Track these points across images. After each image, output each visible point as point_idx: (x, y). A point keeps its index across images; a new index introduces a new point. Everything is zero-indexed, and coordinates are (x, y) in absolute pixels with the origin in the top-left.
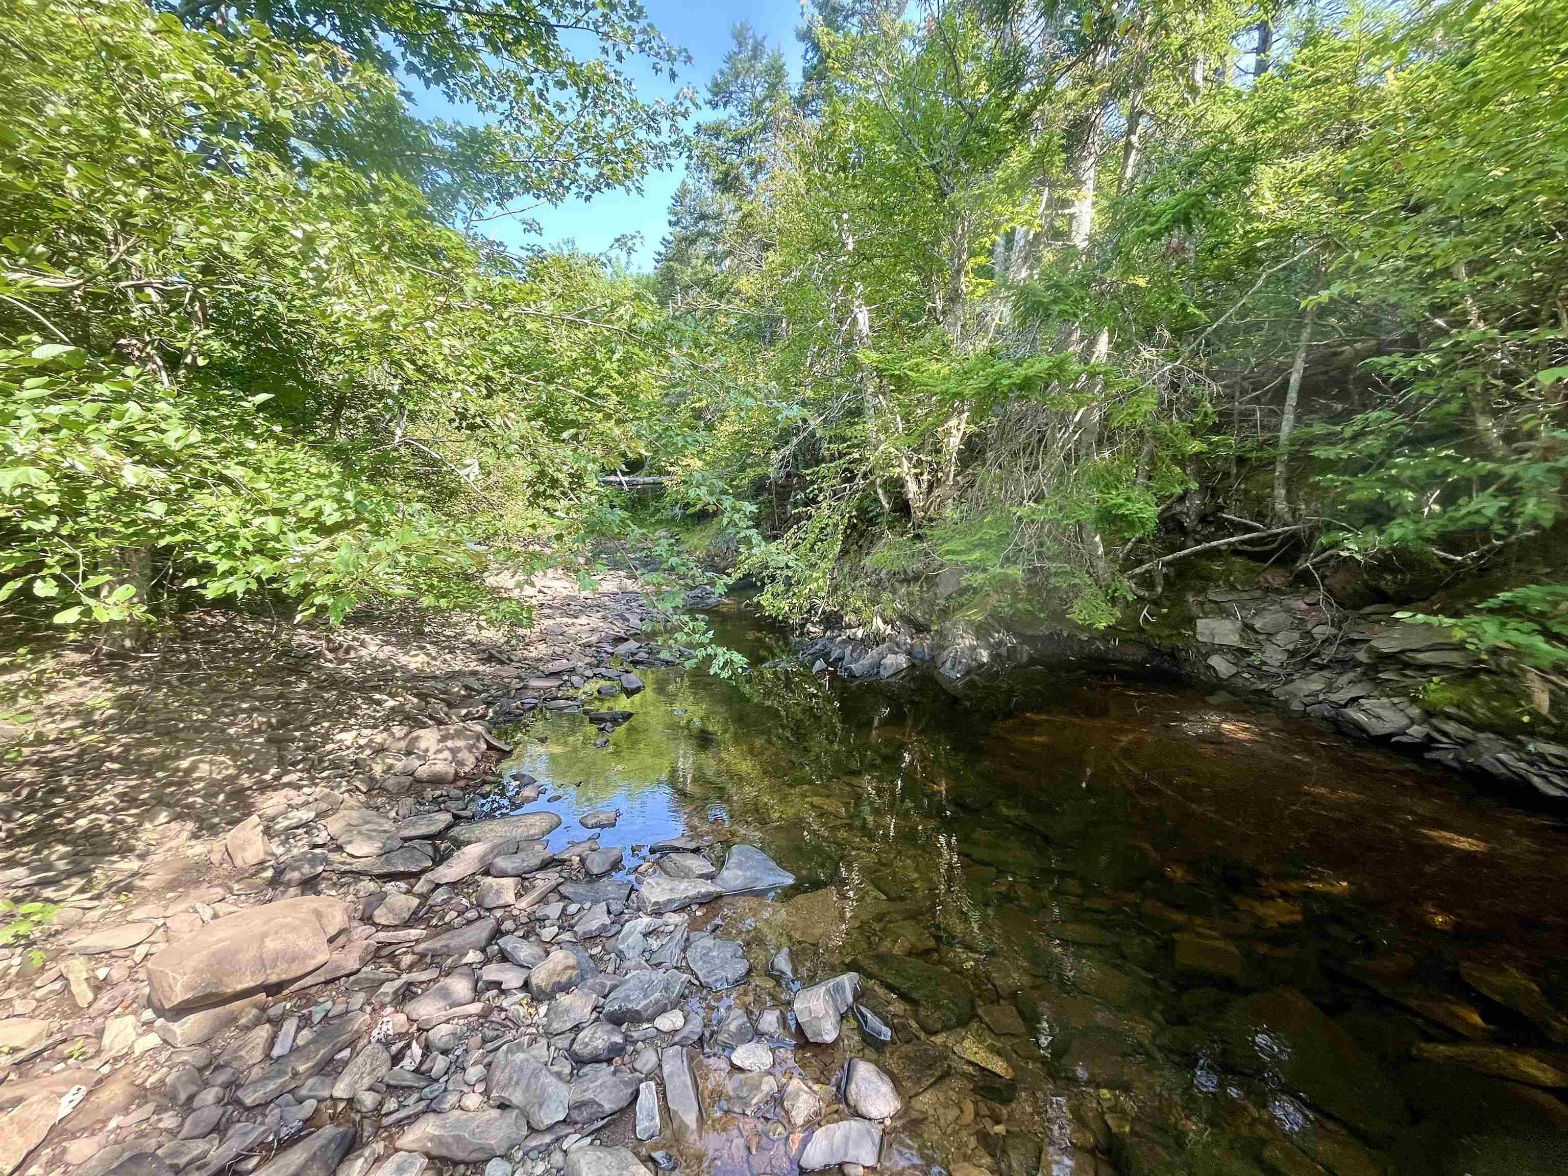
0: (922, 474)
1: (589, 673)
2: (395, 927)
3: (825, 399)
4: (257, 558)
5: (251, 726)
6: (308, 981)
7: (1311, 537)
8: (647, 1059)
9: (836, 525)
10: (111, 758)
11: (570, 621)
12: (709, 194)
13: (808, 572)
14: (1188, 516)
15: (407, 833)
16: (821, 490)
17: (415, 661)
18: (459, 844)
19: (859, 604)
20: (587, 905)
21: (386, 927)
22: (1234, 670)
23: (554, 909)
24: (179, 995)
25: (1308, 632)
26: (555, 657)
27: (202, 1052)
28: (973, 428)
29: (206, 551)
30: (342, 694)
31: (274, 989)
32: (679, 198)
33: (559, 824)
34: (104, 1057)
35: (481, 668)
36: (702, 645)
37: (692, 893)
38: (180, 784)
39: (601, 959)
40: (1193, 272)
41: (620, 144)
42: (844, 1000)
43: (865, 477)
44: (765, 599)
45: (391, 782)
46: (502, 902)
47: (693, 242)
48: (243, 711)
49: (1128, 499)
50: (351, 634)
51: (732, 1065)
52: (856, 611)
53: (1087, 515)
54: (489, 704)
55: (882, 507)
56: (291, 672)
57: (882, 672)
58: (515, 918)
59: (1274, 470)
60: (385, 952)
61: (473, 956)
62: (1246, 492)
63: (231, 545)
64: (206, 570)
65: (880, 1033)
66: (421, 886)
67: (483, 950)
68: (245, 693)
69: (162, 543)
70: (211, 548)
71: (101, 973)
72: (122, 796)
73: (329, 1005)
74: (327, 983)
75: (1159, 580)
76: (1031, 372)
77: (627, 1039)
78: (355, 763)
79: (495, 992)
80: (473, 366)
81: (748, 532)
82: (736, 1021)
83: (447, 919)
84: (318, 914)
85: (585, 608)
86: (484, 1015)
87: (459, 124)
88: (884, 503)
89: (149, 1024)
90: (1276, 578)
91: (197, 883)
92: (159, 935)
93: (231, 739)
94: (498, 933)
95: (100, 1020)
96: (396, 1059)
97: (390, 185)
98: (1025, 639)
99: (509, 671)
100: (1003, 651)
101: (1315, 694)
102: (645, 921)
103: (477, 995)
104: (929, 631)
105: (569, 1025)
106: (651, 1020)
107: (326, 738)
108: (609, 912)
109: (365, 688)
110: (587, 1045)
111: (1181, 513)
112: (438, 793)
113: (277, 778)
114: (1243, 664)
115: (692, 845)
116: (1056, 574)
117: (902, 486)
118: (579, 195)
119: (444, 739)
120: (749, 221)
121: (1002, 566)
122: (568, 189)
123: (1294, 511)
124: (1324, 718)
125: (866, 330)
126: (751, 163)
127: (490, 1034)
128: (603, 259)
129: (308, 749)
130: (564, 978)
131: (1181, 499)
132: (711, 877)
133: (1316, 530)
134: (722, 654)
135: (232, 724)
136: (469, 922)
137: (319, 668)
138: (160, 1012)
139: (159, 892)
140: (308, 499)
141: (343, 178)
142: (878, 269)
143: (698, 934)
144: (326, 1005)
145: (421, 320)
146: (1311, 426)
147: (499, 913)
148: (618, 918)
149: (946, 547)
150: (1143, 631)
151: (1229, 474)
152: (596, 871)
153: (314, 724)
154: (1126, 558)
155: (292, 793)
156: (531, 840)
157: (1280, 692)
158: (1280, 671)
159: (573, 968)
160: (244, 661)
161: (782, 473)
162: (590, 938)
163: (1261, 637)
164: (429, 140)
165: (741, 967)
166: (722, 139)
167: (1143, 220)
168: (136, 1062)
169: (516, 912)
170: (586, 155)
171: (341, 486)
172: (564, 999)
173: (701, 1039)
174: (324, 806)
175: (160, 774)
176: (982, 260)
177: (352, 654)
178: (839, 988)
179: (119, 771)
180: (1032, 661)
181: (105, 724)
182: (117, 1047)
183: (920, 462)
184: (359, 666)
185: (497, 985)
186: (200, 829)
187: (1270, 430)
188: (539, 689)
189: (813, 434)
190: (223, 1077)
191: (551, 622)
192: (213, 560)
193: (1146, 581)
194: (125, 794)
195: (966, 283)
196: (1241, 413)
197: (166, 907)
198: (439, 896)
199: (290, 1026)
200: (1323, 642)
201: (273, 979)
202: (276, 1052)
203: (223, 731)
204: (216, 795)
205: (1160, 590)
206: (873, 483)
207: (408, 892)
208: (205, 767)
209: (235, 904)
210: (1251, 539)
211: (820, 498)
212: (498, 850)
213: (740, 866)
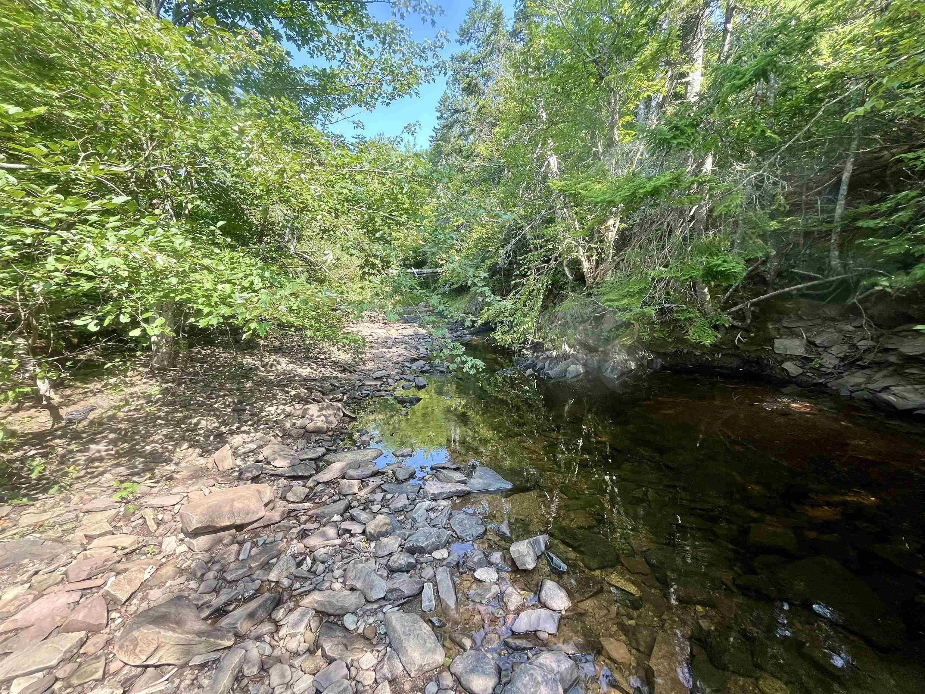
0: (592, 256)
1: (397, 377)
2: (297, 502)
3: (531, 214)
4: (222, 306)
5: (224, 403)
6: (255, 525)
7: (858, 282)
8: (428, 572)
9: (539, 290)
10: (160, 418)
11: (387, 350)
12: (460, 98)
13: (522, 319)
14: (769, 273)
15: (302, 457)
16: (529, 269)
17: (305, 371)
18: (329, 463)
19: (554, 336)
20: (397, 495)
21: (293, 502)
22: (800, 371)
23: (379, 496)
24: (194, 525)
25: (854, 345)
26: (379, 369)
27: (207, 555)
28: (624, 225)
29: (197, 303)
30: (269, 388)
31: (240, 528)
32: (442, 102)
33: (381, 455)
34: (163, 554)
35: (340, 375)
36: (458, 355)
37: (453, 490)
38: (193, 430)
39: (404, 522)
40: (772, 111)
41: (405, 70)
42: (540, 549)
43: (556, 260)
44: (497, 335)
45: (294, 432)
46: (351, 492)
47: (451, 127)
48: (221, 396)
49: (725, 261)
50: (273, 357)
51: (476, 579)
52: (552, 341)
53: (697, 273)
54: (344, 394)
55: (567, 278)
56: (243, 377)
57: (567, 375)
58: (358, 500)
59: (830, 240)
60: (293, 514)
61: (337, 518)
62: (810, 255)
63: (209, 300)
64: (199, 313)
65: (560, 567)
66: (310, 483)
67: (342, 515)
68: (222, 387)
69: (177, 299)
70: (200, 301)
71: (160, 517)
72: (166, 436)
73: (266, 537)
74: (265, 527)
75: (749, 315)
76: (658, 183)
77: (417, 561)
78: (276, 422)
79: (348, 535)
80: (327, 202)
81: (483, 289)
82: (477, 556)
83: (323, 499)
84: (259, 492)
85: (396, 343)
86: (343, 545)
87: (316, 67)
88: (569, 275)
89: (182, 540)
90: (831, 311)
91: (202, 477)
92: (185, 501)
93: (216, 409)
94: (349, 507)
95: (160, 538)
96: (299, 565)
97: (280, 104)
98: (658, 355)
99: (354, 377)
100: (645, 363)
101: (858, 385)
102: (427, 503)
103: (339, 536)
104: (597, 351)
105: (386, 553)
106: (430, 553)
107: (262, 409)
108: (408, 499)
109: (280, 385)
110: (395, 562)
111: (764, 271)
112: (318, 438)
113: (238, 428)
114: (807, 367)
115: (454, 466)
116: (677, 312)
117: (580, 265)
118: (383, 103)
119: (321, 410)
120: (484, 110)
121: (641, 308)
122: (377, 99)
123: (845, 266)
124: (865, 400)
125: (555, 170)
126: (484, 75)
127: (346, 555)
128: (398, 139)
129: (252, 415)
130: (384, 530)
131: (764, 263)
132: (464, 482)
133: (861, 277)
134: (471, 361)
135: (216, 402)
136: (335, 502)
137: (257, 375)
138: (187, 534)
139: (183, 481)
140: (246, 276)
141: (256, 104)
142: (561, 130)
143: (456, 512)
144: (265, 537)
145: (299, 173)
146: (858, 208)
147: (350, 498)
148: (413, 502)
149: (606, 298)
150: (737, 348)
151: (798, 244)
152: (401, 478)
153: (255, 403)
154: (726, 302)
155: (245, 435)
156: (367, 462)
157: (833, 384)
158: (833, 371)
159: (388, 524)
160: (219, 372)
161: (507, 261)
162: (398, 511)
163: (820, 349)
164: (301, 79)
165: (481, 529)
166: (466, 63)
167: (734, 78)
168: (177, 557)
169: (358, 497)
170: (386, 78)
171: (263, 269)
172: (383, 540)
173: (458, 564)
174: (262, 443)
175: (183, 426)
176: (628, 118)
177: (274, 368)
178: (537, 542)
179: (165, 425)
180: (663, 368)
181: (156, 402)
182: (168, 550)
183: (590, 249)
184: (277, 375)
185: (349, 531)
186: (203, 452)
187: (828, 212)
188: (370, 386)
189: (524, 237)
190: (217, 567)
191: (377, 351)
192: (201, 307)
193: (740, 316)
194: (167, 435)
195: (617, 134)
196: (807, 204)
197: (188, 488)
198: (320, 488)
199: (248, 545)
200: (865, 351)
201: (239, 522)
202: (241, 557)
203: (212, 406)
204: (209, 436)
205: (749, 321)
206: (561, 263)
207: (304, 486)
208: (204, 423)
209: (220, 488)
210: (813, 286)
211: (529, 273)
212: (350, 466)
213: (481, 477)
